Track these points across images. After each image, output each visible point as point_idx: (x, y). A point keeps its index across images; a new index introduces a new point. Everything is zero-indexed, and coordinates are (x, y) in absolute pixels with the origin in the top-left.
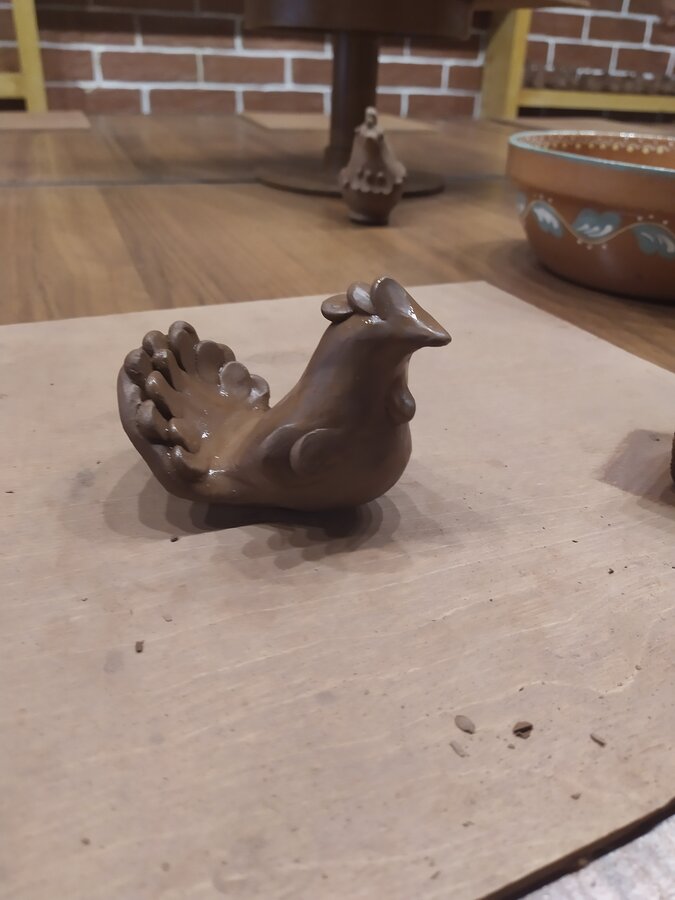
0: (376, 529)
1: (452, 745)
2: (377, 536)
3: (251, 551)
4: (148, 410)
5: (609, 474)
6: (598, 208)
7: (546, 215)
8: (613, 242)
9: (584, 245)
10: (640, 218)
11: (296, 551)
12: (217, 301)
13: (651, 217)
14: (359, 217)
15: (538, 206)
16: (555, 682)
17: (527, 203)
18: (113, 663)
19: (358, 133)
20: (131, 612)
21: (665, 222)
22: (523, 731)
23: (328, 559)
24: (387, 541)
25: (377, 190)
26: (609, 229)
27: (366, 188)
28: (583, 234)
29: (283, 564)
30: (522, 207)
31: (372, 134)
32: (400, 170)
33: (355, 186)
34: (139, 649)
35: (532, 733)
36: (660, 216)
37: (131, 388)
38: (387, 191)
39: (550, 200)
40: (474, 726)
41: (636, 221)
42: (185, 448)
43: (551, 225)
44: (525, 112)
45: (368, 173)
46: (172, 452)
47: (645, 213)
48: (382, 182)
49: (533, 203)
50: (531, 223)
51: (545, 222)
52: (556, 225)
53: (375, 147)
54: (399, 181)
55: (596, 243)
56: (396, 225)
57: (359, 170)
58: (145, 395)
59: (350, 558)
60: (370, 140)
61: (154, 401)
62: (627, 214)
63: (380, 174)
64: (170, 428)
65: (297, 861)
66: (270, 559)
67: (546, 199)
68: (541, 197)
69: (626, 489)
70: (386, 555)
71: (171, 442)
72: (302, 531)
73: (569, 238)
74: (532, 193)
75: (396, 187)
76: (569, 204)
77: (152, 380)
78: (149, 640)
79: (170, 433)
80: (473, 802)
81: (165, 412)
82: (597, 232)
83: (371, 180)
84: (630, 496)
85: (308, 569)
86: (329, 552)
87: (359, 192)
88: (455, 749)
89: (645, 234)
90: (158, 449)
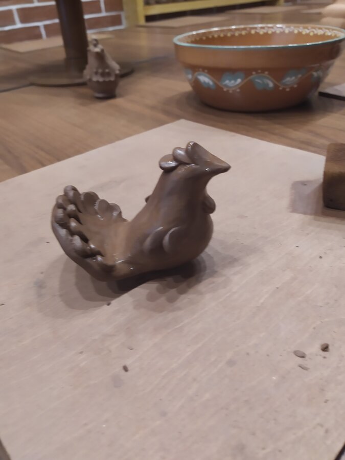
0: (205, 268)
1: (300, 366)
2: (208, 271)
3: (151, 298)
4: (77, 241)
5: (294, 208)
6: (232, 71)
7: (205, 79)
8: (242, 87)
9: (228, 91)
10: (254, 73)
11: (173, 292)
12: (51, 162)
13: (260, 71)
14: (100, 95)
15: (200, 75)
16: (327, 320)
17: (193, 75)
18: (117, 382)
19: (90, 51)
20: (110, 351)
21: (266, 73)
22: (325, 348)
23: (191, 291)
24: (214, 273)
25: (107, 79)
26: (239, 81)
27: (101, 79)
28: (226, 86)
29: (171, 300)
30: (190, 76)
31: (97, 50)
32: (116, 67)
33: (95, 79)
34: (126, 369)
35: (330, 347)
36: (263, 70)
37: (63, 232)
38: (112, 79)
39: (206, 71)
40: (304, 353)
41: (252, 74)
42: (102, 255)
43: (208, 84)
44: (149, 18)
45: (100, 71)
46: (96, 259)
47: (256, 70)
48: (109, 74)
49: (196, 74)
50: (196, 84)
51: (205, 82)
52: (211, 83)
53: (100, 56)
54: (117, 72)
55: (234, 89)
56: (121, 96)
57: (95, 70)
58: (72, 233)
59: (202, 287)
60: (97, 54)
61: (78, 235)
62: (247, 72)
63: (107, 71)
64: (90, 247)
65: (264, 449)
66: (162, 299)
67: (203, 71)
68: (201, 70)
69: (305, 213)
70: (218, 280)
71: (93, 254)
72: (170, 280)
73: (219, 89)
74: (194, 68)
75: (116, 76)
76: (216, 72)
77: (73, 224)
78: (128, 363)
79: (91, 249)
80: (323, 390)
81: (85, 240)
82: (232, 84)
83: (103, 75)
84: (309, 217)
85: (184, 299)
86: (190, 286)
87: (98, 82)
88: (302, 368)
89: (258, 80)
90: (89, 260)
